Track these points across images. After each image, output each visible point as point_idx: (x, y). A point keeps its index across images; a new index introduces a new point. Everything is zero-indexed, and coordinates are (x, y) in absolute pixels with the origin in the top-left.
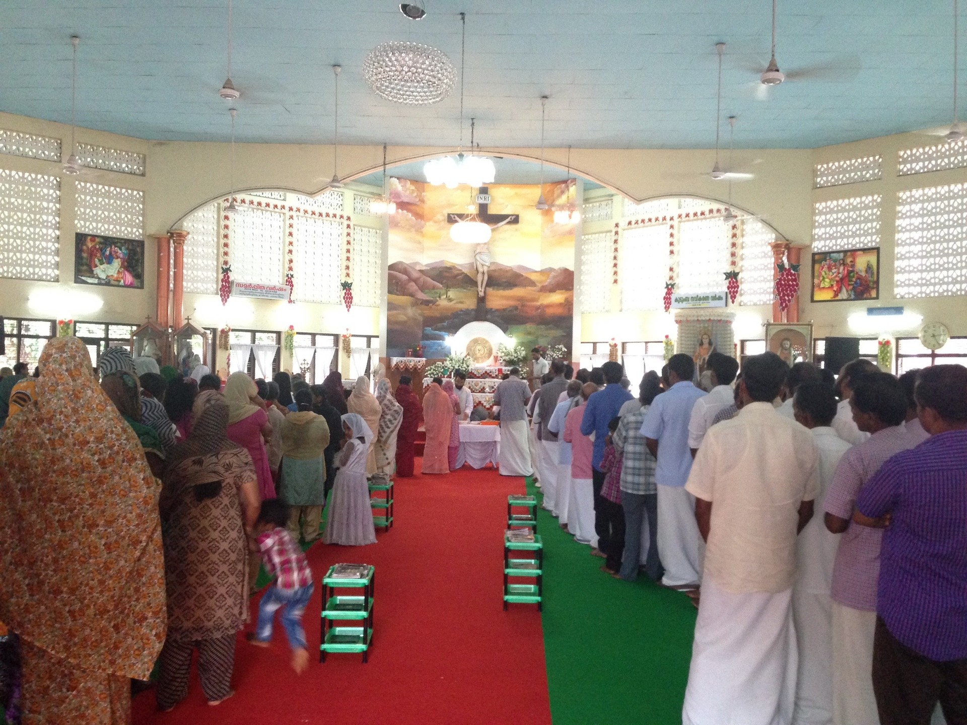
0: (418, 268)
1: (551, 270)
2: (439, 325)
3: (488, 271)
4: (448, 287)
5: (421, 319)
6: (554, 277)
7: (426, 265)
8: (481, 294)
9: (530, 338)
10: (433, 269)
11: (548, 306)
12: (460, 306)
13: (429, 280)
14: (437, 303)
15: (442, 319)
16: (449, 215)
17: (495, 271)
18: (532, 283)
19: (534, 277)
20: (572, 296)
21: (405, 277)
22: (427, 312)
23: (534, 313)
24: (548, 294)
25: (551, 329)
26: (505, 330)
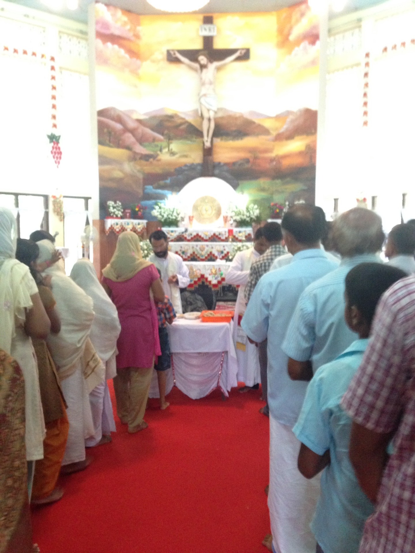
0: (135, 116)
1: (288, 113)
2: (162, 183)
3: (215, 119)
4: (170, 139)
5: (141, 176)
6: (292, 121)
7: (145, 114)
8: (208, 144)
9: (264, 195)
10: (153, 118)
11: (285, 157)
12: (184, 160)
13: (148, 131)
14: (159, 158)
15: (164, 176)
16: (168, 52)
17: (222, 118)
18: (265, 131)
19: (267, 124)
20: (315, 142)
21: (119, 126)
22: (148, 169)
23: (268, 166)
24: (285, 142)
25: (288, 183)
26: (235, 187)
